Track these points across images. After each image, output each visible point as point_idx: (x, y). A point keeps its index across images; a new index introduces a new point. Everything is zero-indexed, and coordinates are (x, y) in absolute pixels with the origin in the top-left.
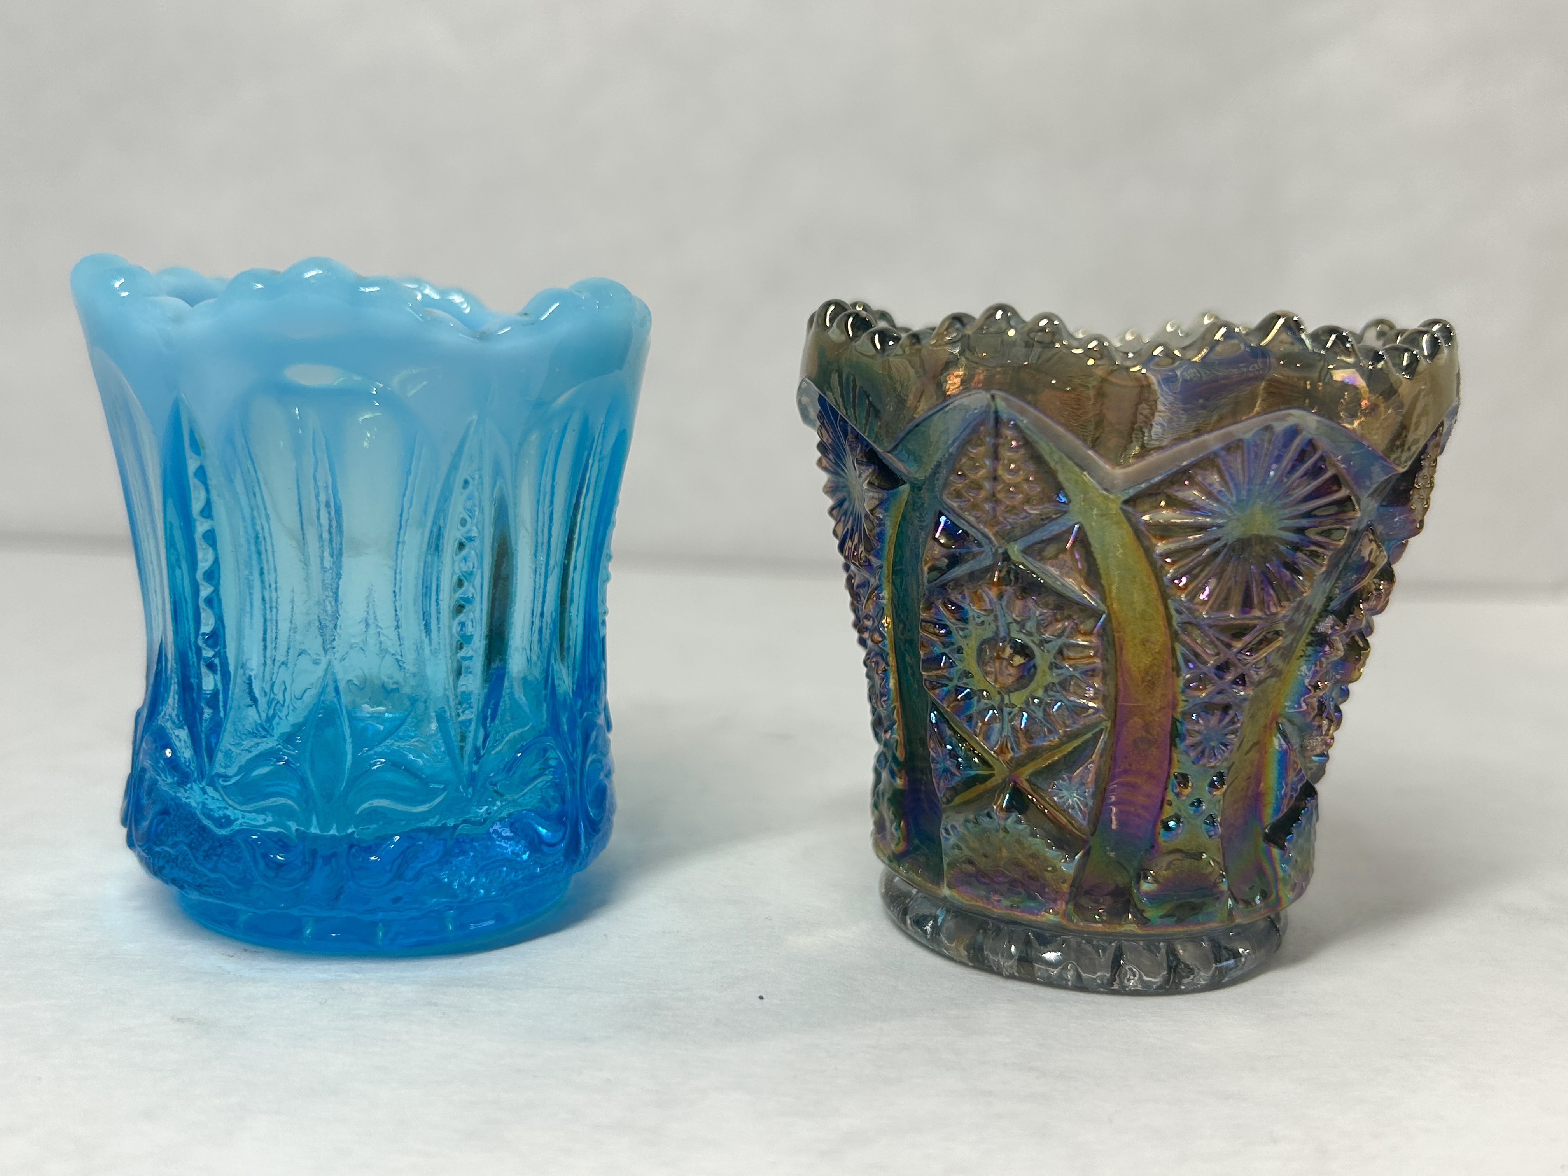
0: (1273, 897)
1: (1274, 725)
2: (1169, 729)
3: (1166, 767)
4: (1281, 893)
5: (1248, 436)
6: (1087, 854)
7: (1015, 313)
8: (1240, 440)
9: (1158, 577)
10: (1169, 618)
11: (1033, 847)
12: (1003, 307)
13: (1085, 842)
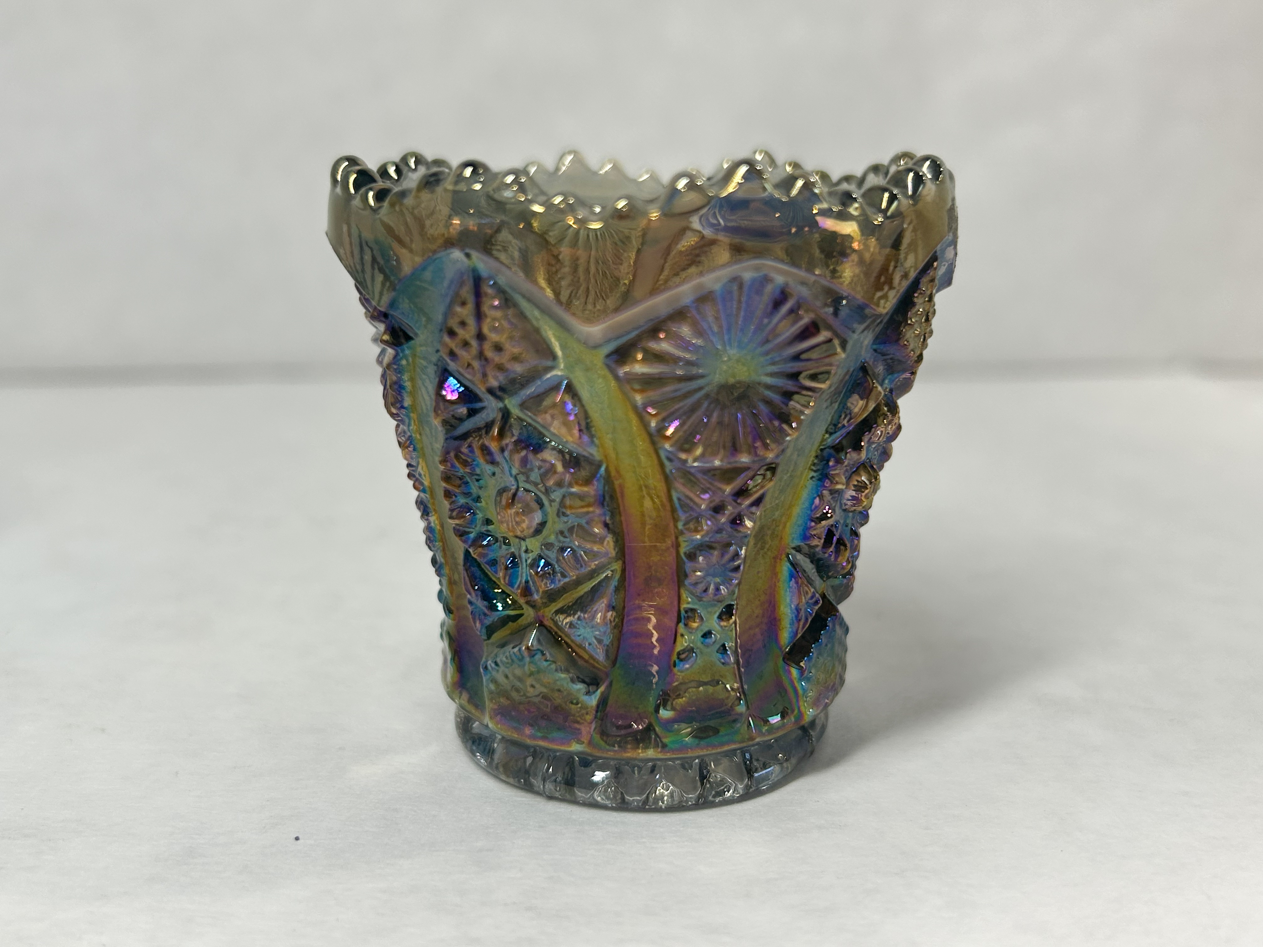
0: (796, 711)
1: (784, 556)
2: (675, 567)
3: (676, 603)
4: (802, 708)
5: (717, 287)
6: (610, 685)
7: (486, 169)
8: (711, 292)
9: (645, 425)
10: (662, 465)
11: (558, 683)
12: (475, 165)
13: (607, 675)
